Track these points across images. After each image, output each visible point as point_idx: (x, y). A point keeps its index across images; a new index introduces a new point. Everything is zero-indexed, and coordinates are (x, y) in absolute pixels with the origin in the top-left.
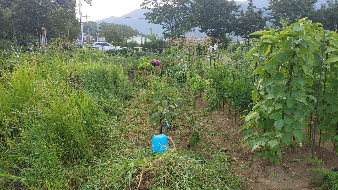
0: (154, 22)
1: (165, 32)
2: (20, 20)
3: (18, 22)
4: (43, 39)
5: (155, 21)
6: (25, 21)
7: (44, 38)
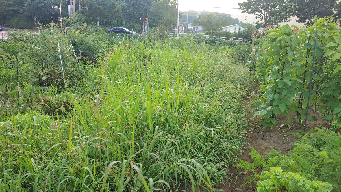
0: (247, 12)
1: (259, 22)
2: (128, 11)
3: (126, 13)
4: (145, 28)
5: (249, 12)
6: (132, 12)
7: (147, 27)
